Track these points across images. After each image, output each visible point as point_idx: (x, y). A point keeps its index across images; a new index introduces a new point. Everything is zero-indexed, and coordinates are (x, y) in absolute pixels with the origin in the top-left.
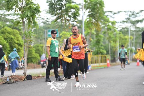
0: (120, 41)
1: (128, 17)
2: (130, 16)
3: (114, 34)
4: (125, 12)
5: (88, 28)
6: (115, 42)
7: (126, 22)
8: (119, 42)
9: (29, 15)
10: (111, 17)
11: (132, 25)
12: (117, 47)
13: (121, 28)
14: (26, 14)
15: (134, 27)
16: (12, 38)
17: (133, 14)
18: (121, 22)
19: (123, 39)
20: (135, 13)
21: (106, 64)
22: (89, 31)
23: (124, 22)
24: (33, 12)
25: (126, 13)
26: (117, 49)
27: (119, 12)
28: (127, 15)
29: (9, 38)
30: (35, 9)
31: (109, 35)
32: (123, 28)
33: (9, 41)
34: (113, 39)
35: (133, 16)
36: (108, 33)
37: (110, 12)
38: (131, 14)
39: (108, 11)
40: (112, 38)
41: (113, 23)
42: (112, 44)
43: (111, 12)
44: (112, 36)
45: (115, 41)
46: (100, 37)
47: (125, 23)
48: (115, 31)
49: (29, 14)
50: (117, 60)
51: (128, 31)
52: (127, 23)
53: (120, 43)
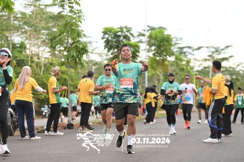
1: (210, 54)
2: (213, 52)
4: (207, 47)
9: (75, 56)
10: (190, 54)
14: (72, 54)
16: (65, 79)
17: (216, 51)
18: (202, 60)
20: (219, 50)
24: (79, 52)
25: (208, 50)
27: (199, 48)
28: (210, 51)
29: (62, 78)
30: (82, 49)
32: (205, 68)
33: (62, 82)
35: (216, 53)
37: (188, 48)
38: (214, 50)
39: (187, 47)
43: (190, 47)
49: (75, 54)
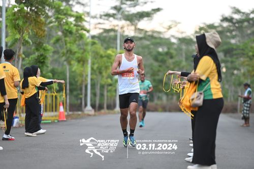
0: (96, 61)
3: (79, 45)
5: (16, 29)
6: (81, 63)
7: (113, 16)
8: (93, 64)
11: (128, 22)
12: (87, 76)
13: (101, 31)
15: (133, 28)
19: (102, 57)
21: (57, 114)
22: (18, 36)
23: (108, 15)
26: (86, 80)
31: (68, 45)
34: (77, 55)
36: (66, 41)
40: (75, 52)
41: (79, 18)
42: (76, 67)
44: (74, 48)
45: (82, 61)
46: (45, 50)
47: (111, 19)
48: (81, 37)
50: (86, 105)
51: (115, 38)
52: (114, 18)
53: (96, 66)
